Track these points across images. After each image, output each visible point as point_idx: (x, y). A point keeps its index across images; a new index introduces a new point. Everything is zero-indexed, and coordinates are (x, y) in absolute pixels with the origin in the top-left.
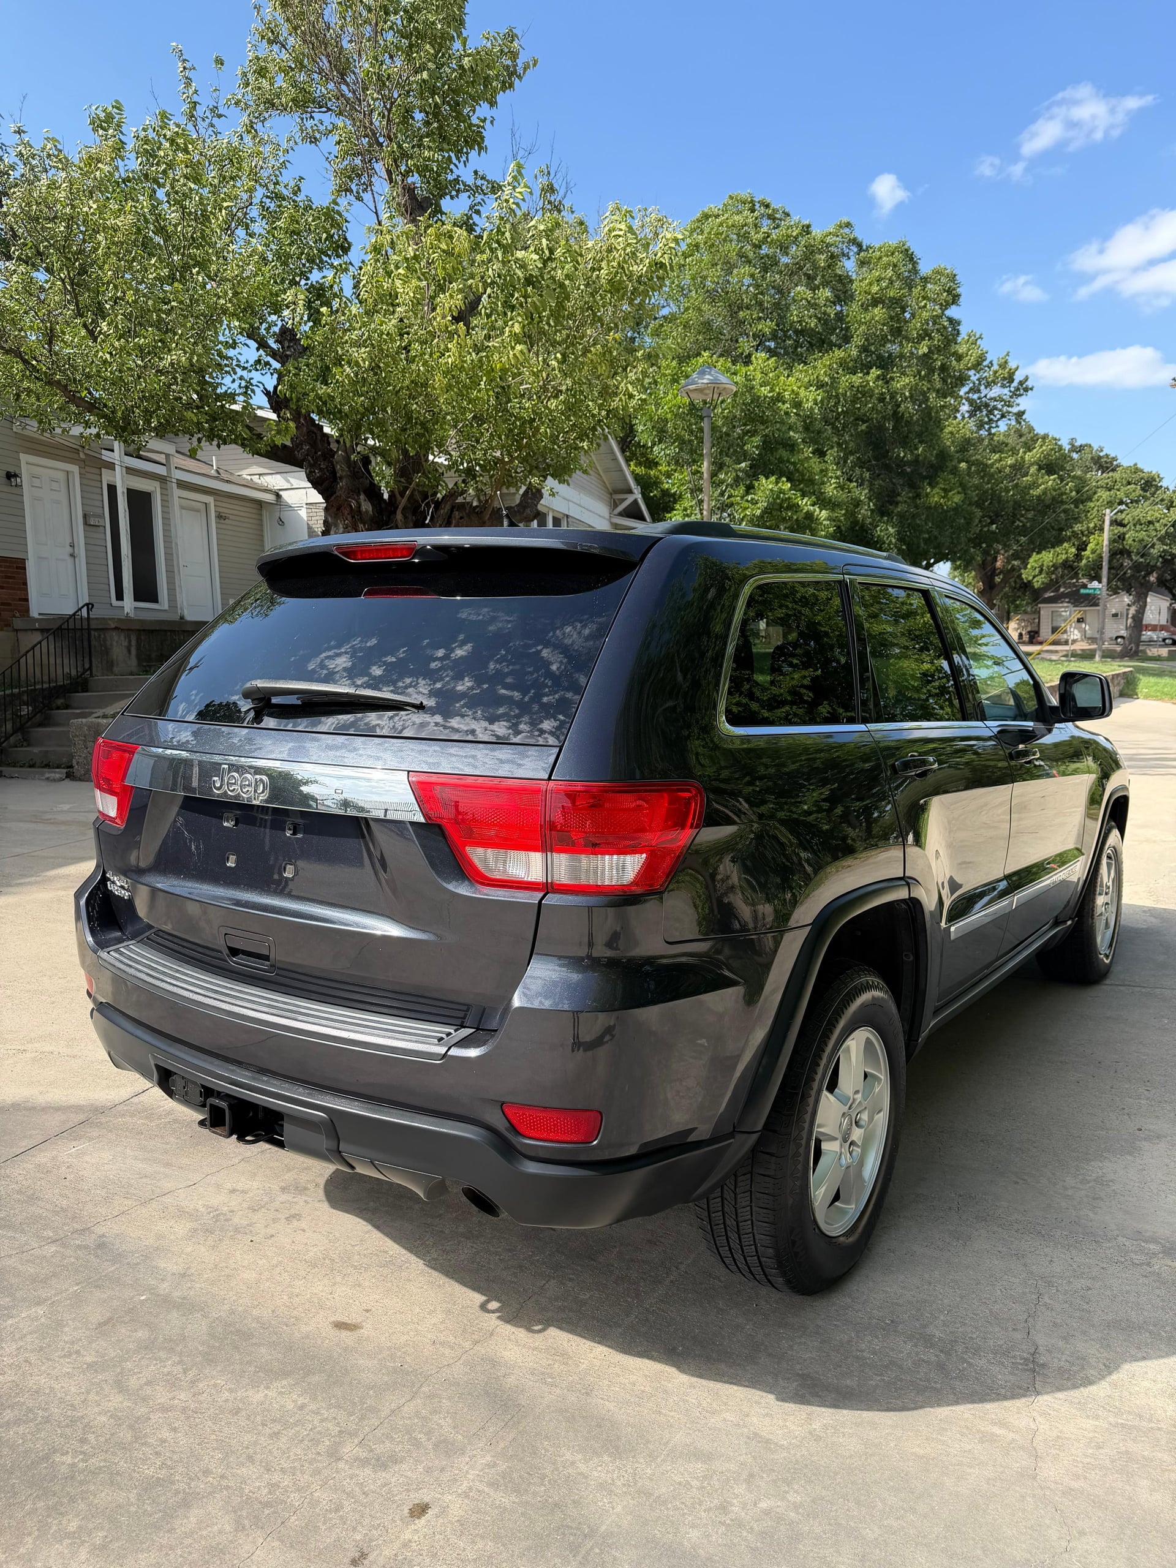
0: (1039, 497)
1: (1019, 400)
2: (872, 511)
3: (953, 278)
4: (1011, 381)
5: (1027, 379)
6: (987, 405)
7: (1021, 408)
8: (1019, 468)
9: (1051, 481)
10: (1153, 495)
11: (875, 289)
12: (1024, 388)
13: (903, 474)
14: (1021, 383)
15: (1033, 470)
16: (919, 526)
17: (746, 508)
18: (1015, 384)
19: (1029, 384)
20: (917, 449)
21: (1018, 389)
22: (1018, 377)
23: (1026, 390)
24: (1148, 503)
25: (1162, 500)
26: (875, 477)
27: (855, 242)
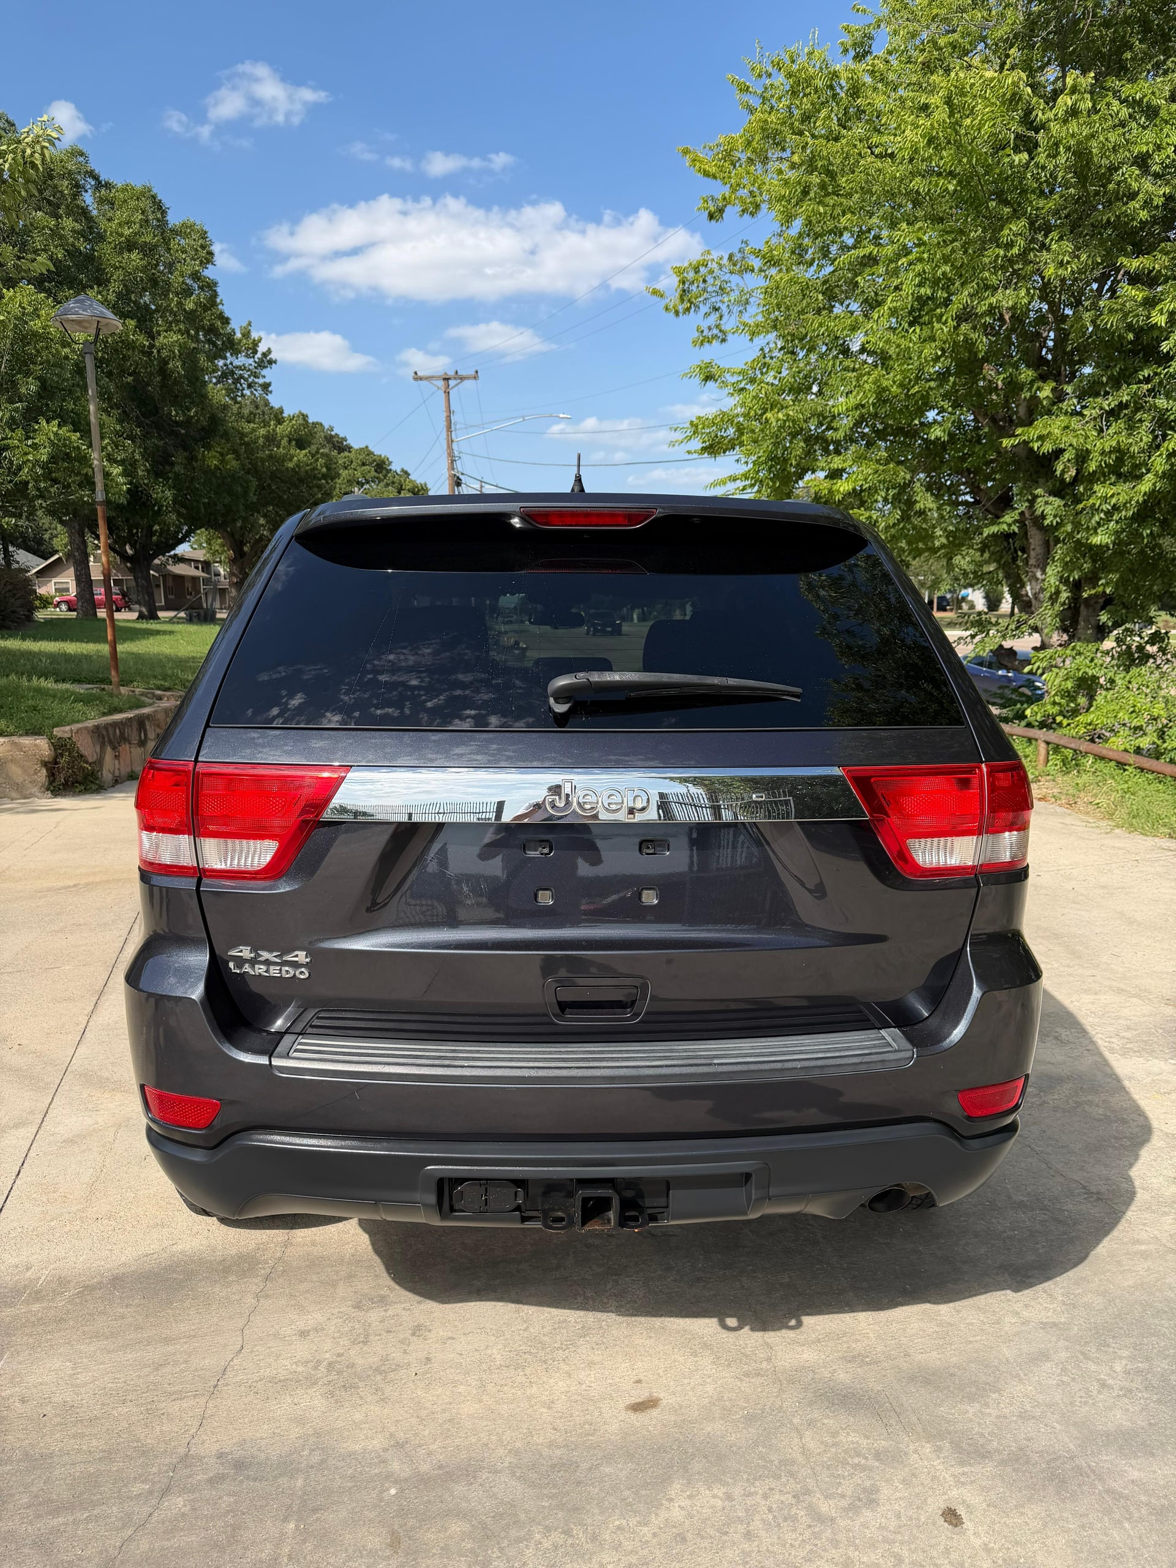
0: (293, 469)
1: (264, 372)
2: (148, 471)
3: (204, 235)
4: (255, 352)
5: (269, 351)
6: (232, 373)
7: (267, 380)
8: (271, 439)
9: (301, 455)
10: (385, 476)
11: (127, 232)
12: (266, 361)
13: (177, 434)
14: (265, 355)
15: (284, 442)
16: (197, 489)
17: (26, 454)
18: (259, 355)
19: (273, 356)
20: (189, 410)
21: (261, 360)
22: (262, 348)
23: (271, 362)
24: (382, 484)
25: (393, 483)
26: (145, 436)
27: (92, 175)
